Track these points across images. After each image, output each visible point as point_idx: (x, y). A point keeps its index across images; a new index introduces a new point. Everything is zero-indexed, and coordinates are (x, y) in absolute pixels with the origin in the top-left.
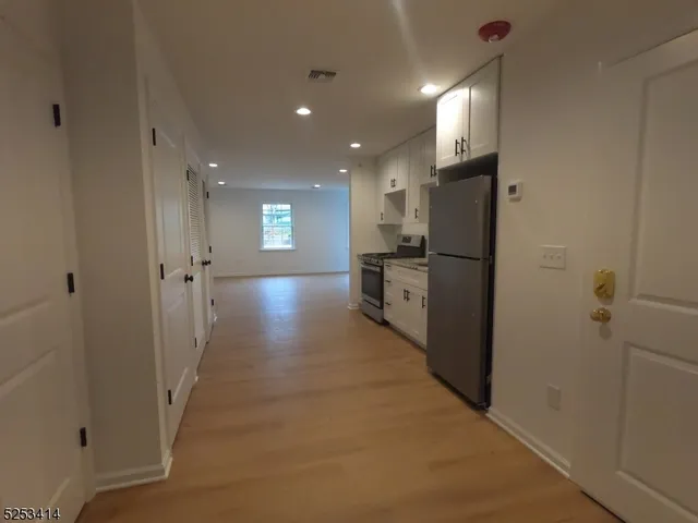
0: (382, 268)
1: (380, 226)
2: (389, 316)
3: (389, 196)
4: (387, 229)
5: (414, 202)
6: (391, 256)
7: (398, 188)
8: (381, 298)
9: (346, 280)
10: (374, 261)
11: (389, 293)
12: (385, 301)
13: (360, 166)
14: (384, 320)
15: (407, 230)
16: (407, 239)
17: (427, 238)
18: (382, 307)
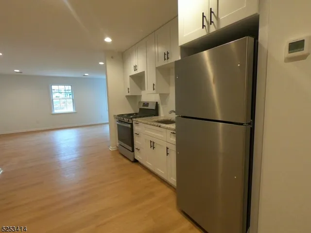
0: (132, 124)
1: (127, 97)
2: (138, 157)
3: (132, 77)
4: (132, 98)
5: (150, 79)
6: (136, 115)
7: (139, 71)
8: (132, 145)
9: (107, 128)
10: (126, 120)
11: (137, 142)
12: (135, 147)
13: (112, 57)
14: (135, 159)
15: (144, 99)
16: (146, 104)
17: (159, 103)
18: (133, 151)
